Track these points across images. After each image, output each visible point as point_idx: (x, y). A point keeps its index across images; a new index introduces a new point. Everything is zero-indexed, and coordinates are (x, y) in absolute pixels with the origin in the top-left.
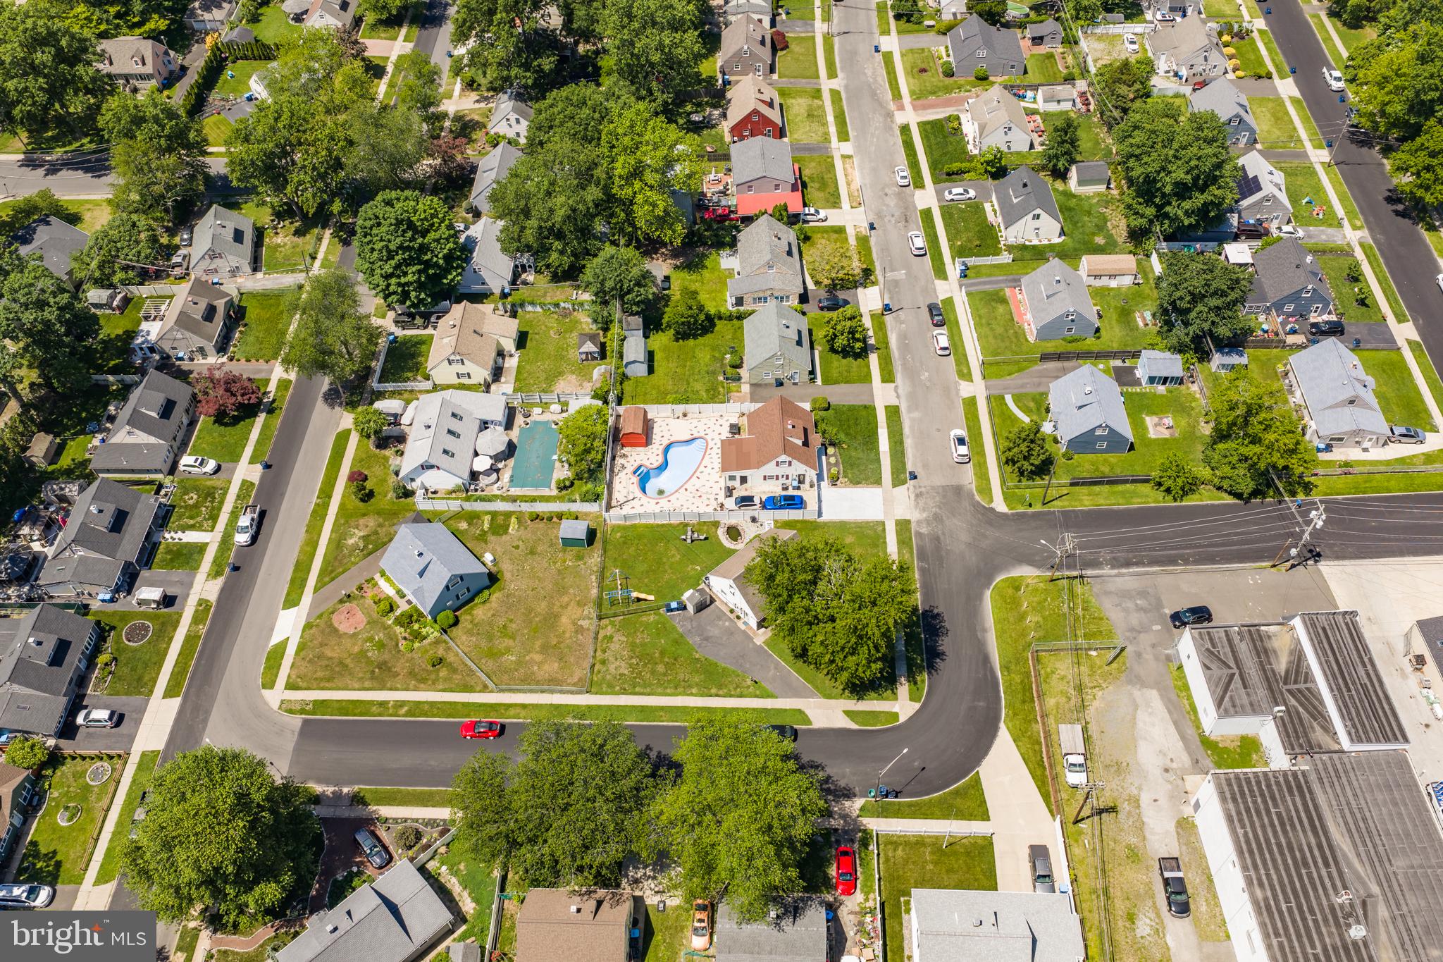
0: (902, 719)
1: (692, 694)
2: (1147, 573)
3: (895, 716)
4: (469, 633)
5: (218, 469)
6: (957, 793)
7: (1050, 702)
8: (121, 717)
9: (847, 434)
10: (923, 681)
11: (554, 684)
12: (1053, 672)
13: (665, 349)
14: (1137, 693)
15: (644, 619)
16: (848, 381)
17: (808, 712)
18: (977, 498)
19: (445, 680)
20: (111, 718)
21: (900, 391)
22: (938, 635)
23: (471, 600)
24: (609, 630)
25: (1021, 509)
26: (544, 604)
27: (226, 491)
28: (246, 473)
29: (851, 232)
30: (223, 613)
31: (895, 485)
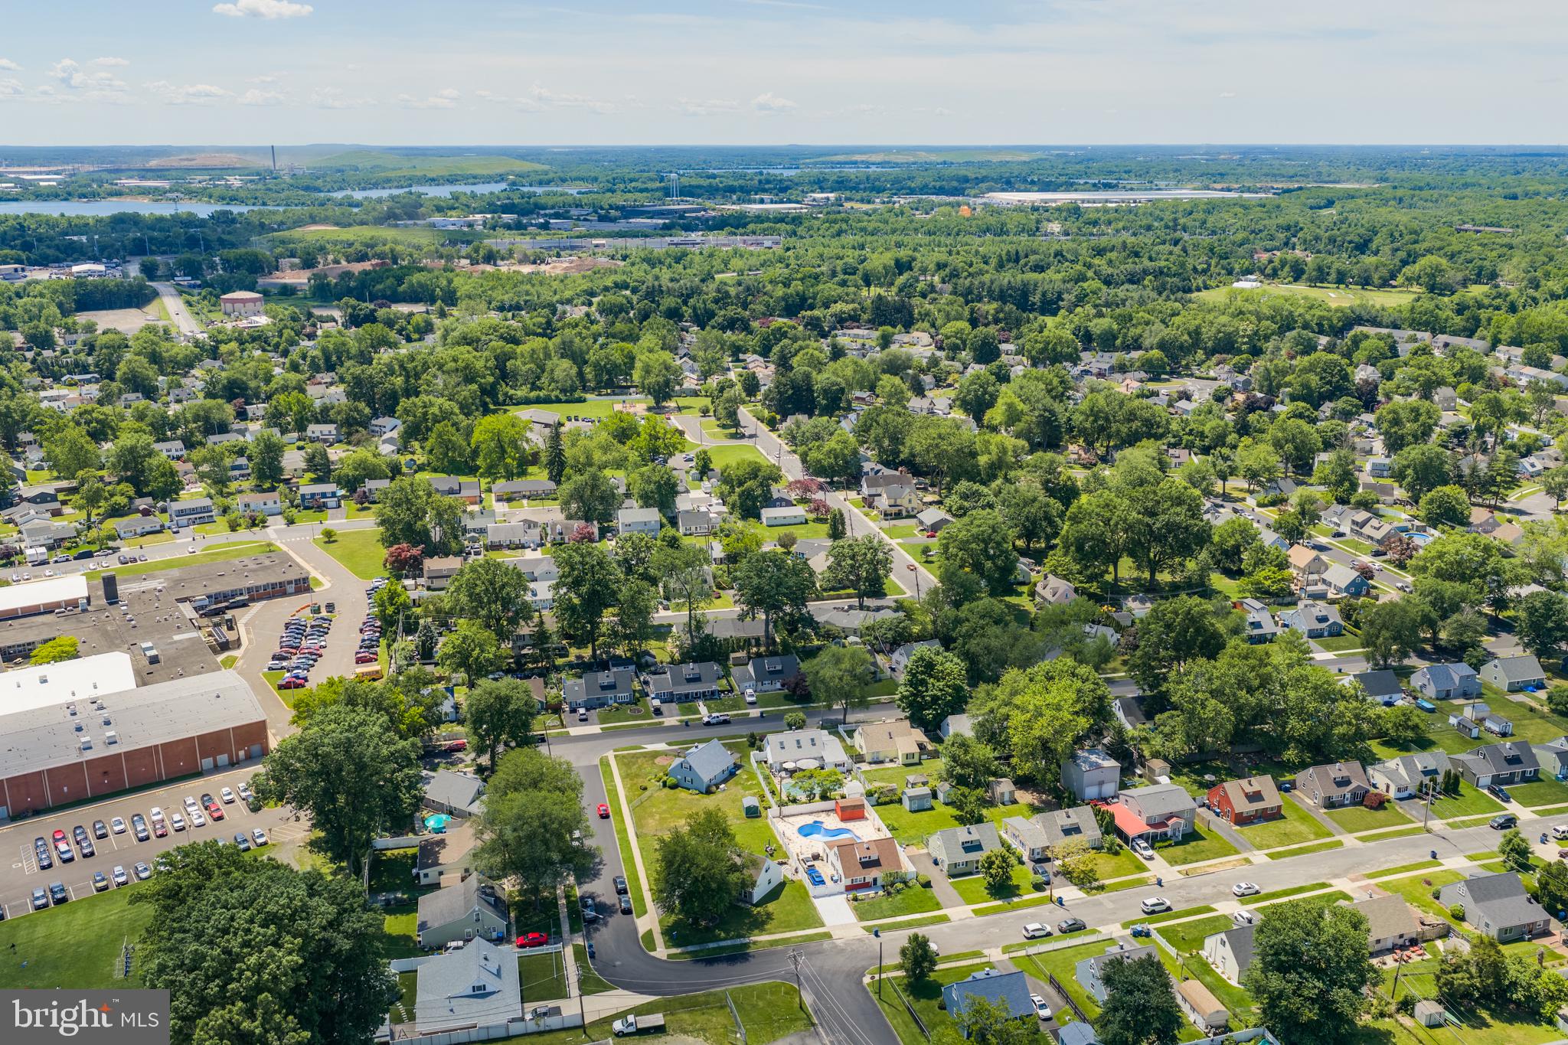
0: (651, 952)
3: (654, 950)
4: (666, 794)
5: (752, 704)
6: (599, 980)
7: (685, 1015)
9: (903, 899)
10: (686, 958)
11: (639, 826)
12: (713, 1015)
13: (940, 813)
16: (961, 893)
17: (645, 915)
18: (872, 968)
19: (633, 794)
20: (583, 716)
21: (969, 920)
22: (727, 962)
23: (689, 788)
25: (870, 989)
27: (739, 709)
28: (754, 712)
29: (1145, 875)
30: (659, 730)
31: (864, 928)
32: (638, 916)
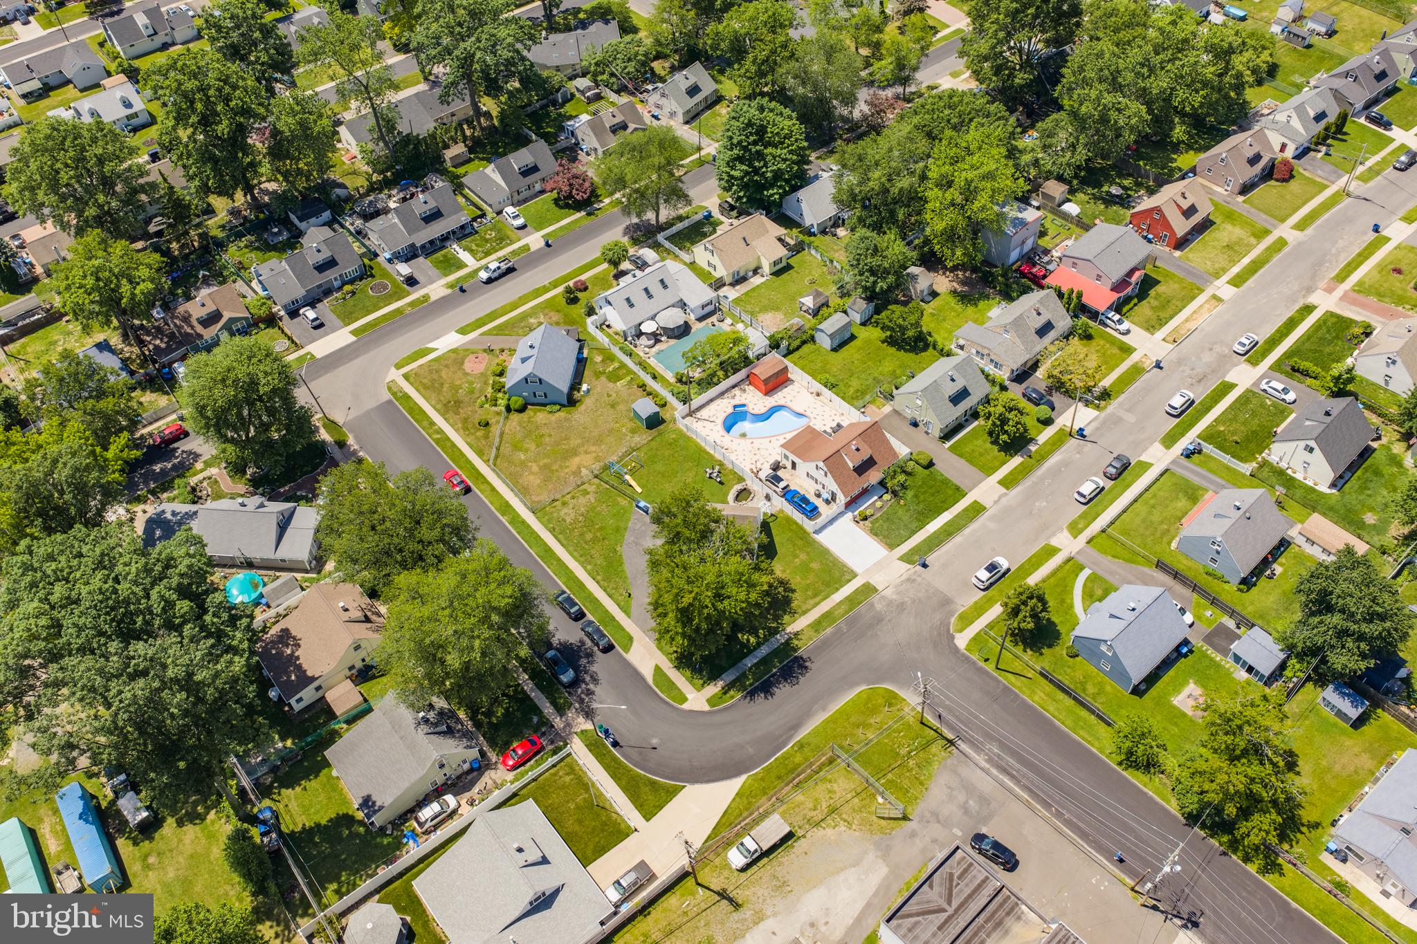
0: (686, 706)
1: (585, 568)
2: (1010, 791)
3: (684, 699)
4: (520, 424)
5: (523, 227)
6: (653, 783)
7: (799, 797)
8: (321, 325)
9: (916, 496)
10: (732, 697)
11: (523, 491)
12: (830, 781)
13: (868, 342)
14: (871, 856)
15: (619, 499)
16: (970, 461)
17: (635, 644)
18: (953, 620)
19: (477, 438)
20: (313, 320)
21: (1004, 500)
22: (786, 680)
23: (545, 405)
24: (592, 489)
25: (974, 657)
26: (579, 441)
27: (512, 242)
28: (534, 240)
29: (1135, 357)
30: (428, 310)
31: (901, 559)
32: (627, 650)
